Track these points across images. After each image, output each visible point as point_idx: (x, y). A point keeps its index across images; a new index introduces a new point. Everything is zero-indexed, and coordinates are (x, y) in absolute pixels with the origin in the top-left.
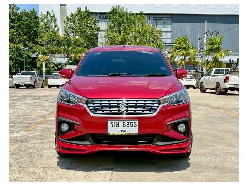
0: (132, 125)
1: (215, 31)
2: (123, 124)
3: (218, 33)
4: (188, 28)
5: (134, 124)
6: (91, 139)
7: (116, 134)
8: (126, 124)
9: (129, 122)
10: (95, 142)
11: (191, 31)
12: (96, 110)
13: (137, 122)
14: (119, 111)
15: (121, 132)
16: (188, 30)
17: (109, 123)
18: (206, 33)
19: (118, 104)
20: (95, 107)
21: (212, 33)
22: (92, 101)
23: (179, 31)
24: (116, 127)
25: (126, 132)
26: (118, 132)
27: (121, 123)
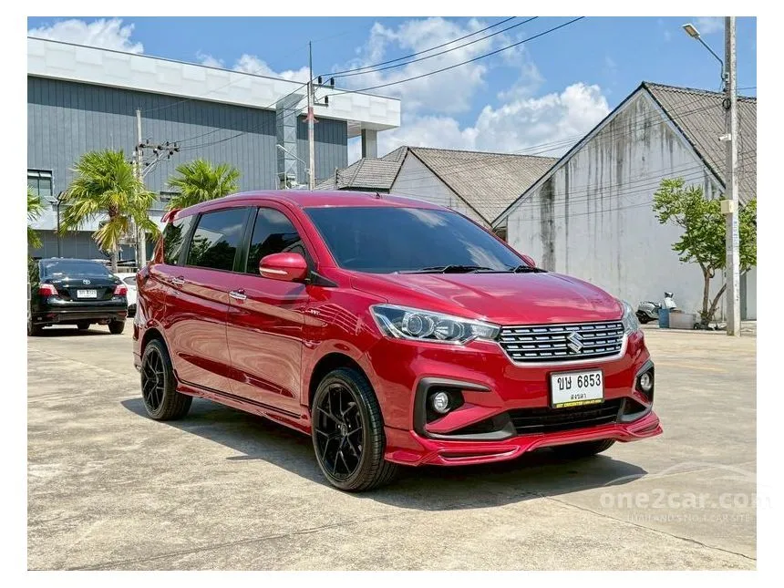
0: (592, 382)
1: (168, 144)
2: (579, 381)
3: (176, 150)
4: (75, 125)
5: (596, 380)
6: (511, 423)
7: (568, 405)
8: (583, 381)
9: (588, 375)
10: (520, 431)
11: (83, 134)
12: (523, 353)
13: (600, 373)
14: (569, 350)
15: (574, 400)
16: (75, 130)
17: (554, 379)
18: (142, 146)
19: (566, 335)
20: (520, 345)
21: (159, 148)
22: (513, 330)
23: (47, 132)
24: (567, 388)
25: (584, 399)
26: (570, 400)
27: (574, 377)
